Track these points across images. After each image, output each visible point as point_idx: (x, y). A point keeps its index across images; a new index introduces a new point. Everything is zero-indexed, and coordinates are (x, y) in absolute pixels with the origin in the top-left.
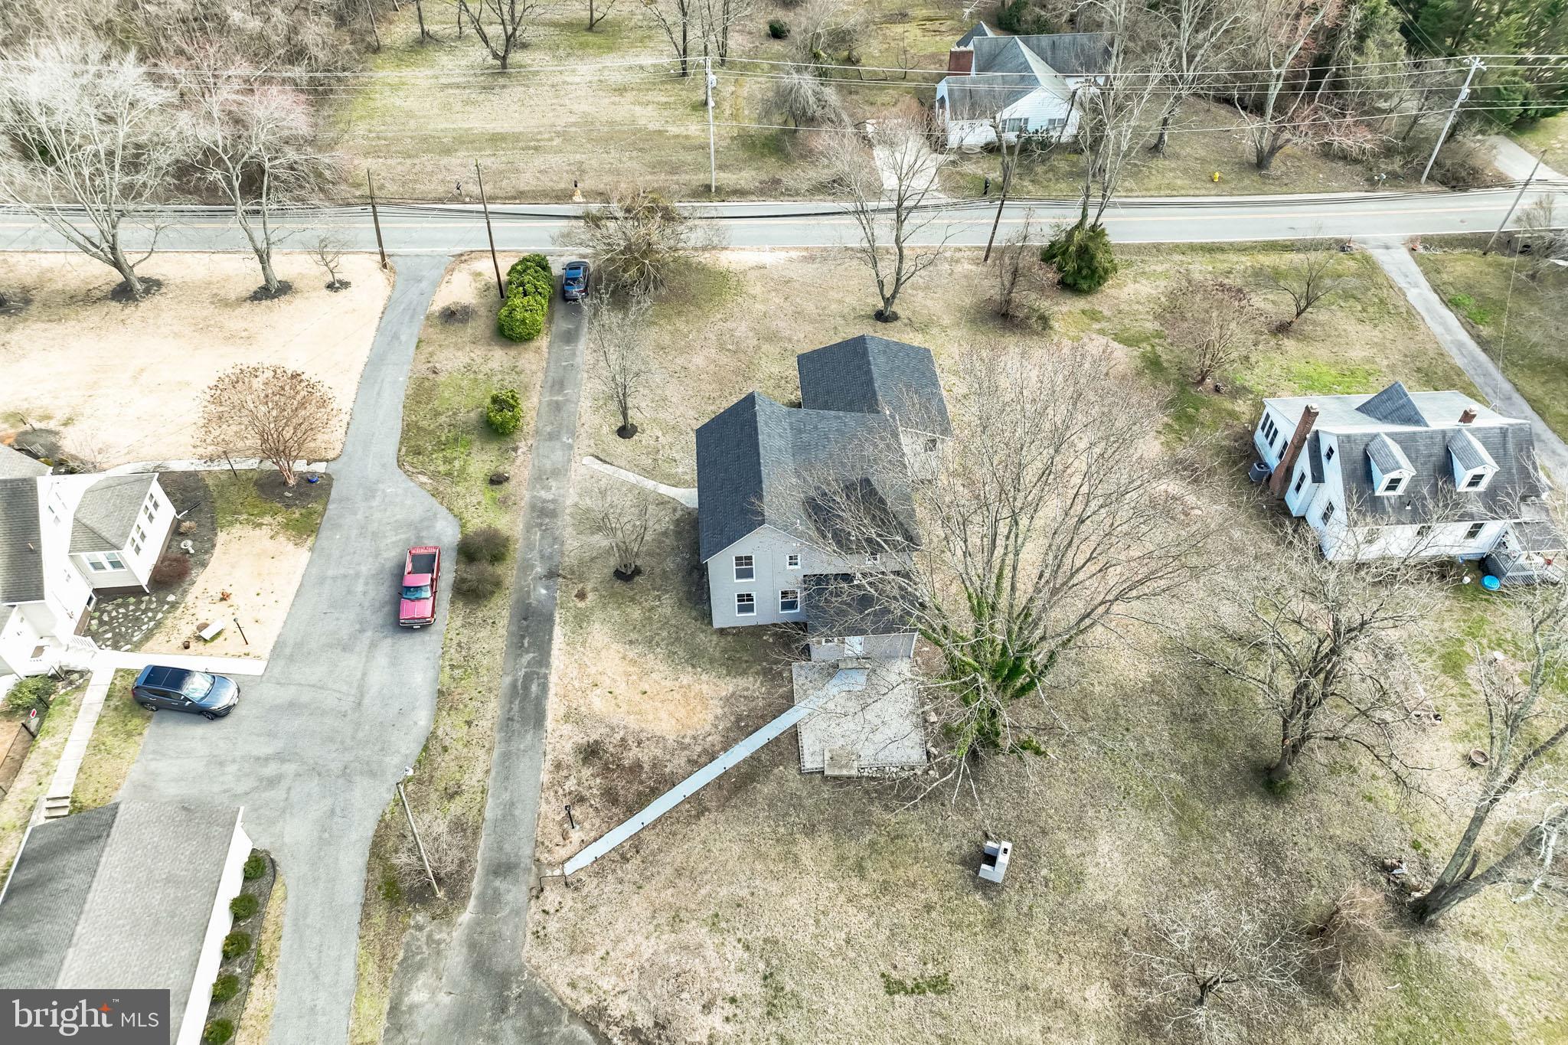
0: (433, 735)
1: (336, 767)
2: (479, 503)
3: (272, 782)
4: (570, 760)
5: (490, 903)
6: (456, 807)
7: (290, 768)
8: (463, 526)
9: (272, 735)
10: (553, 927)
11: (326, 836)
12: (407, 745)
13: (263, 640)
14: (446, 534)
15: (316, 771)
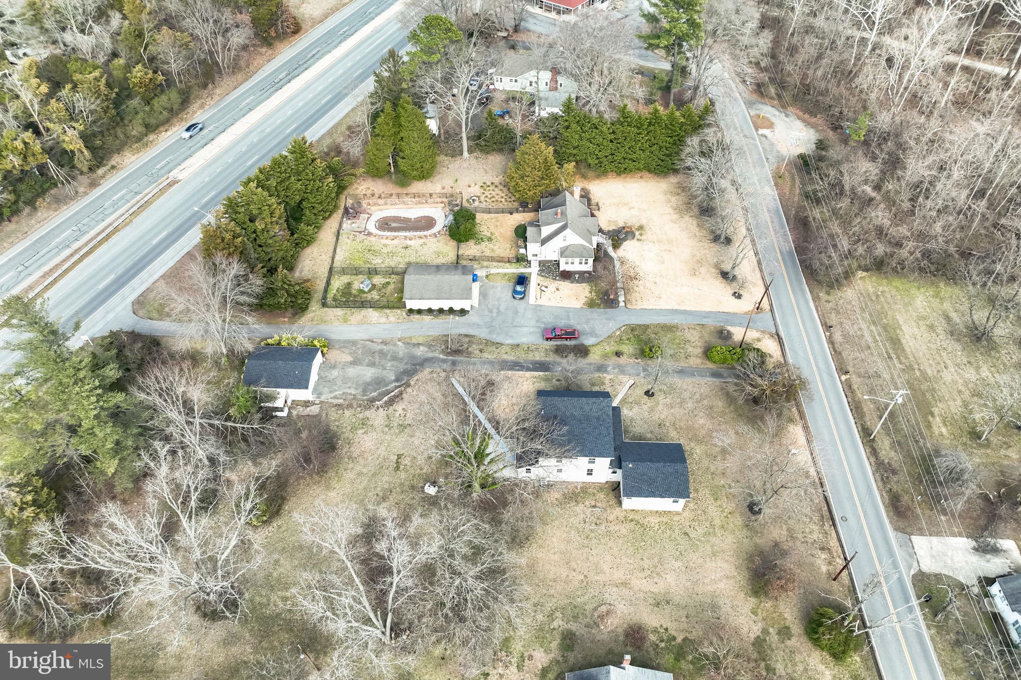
0: (502, 344)
1: (494, 324)
2: (605, 349)
3: (491, 312)
4: (488, 378)
5: (444, 361)
6: (477, 352)
7: (495, 315)
8: (593, 345)
9: (507, 309)
10: (435, 375)
11: (470, 325)
12: (499, 339)
13: (544, 301)
14: (588, 341)
15: (493, 320)
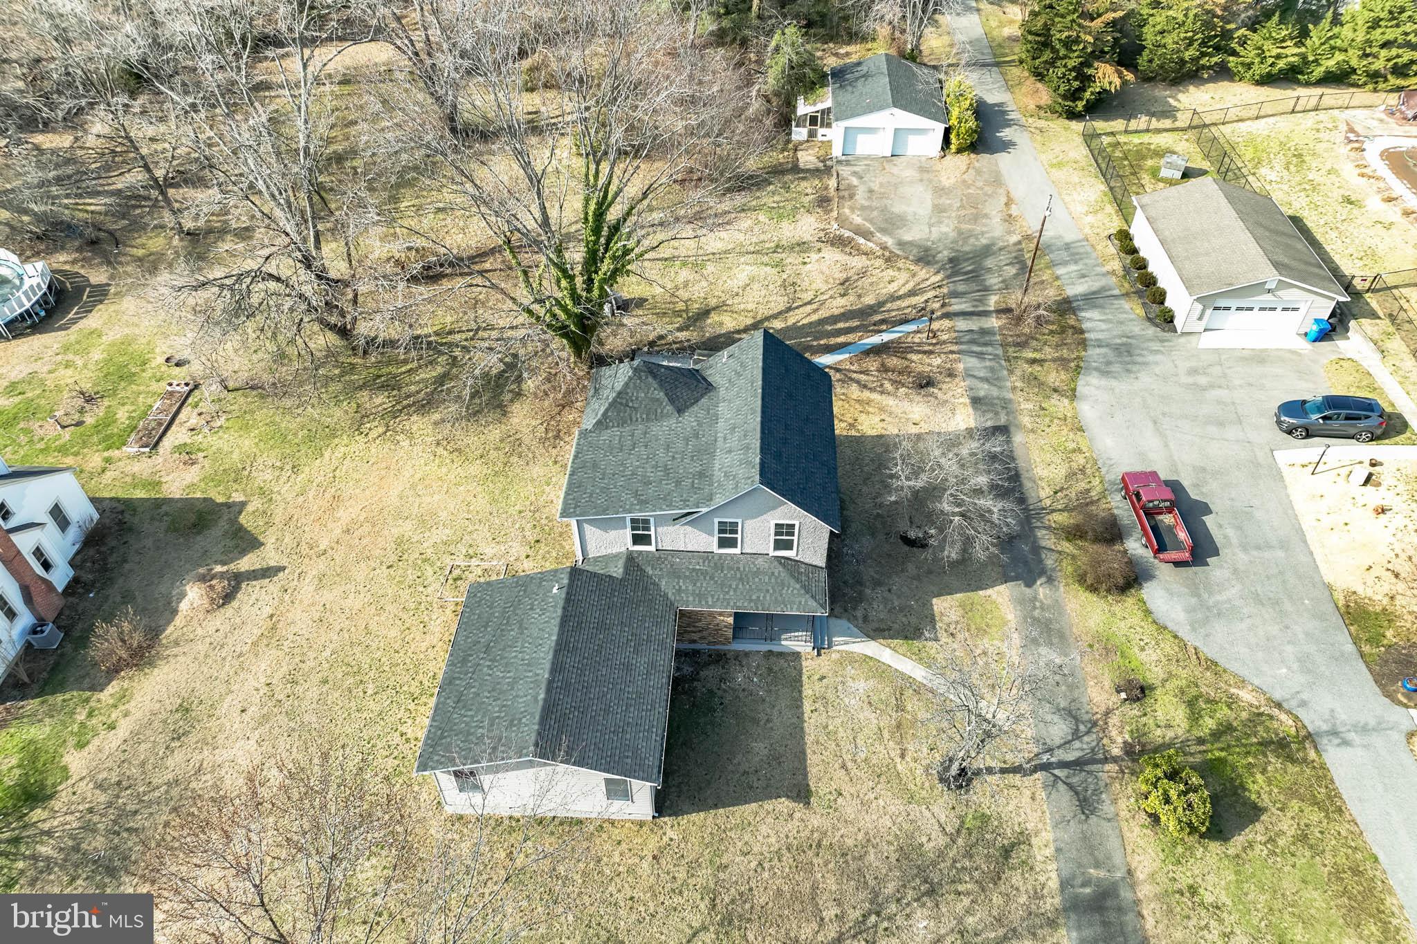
0: (1071, 398)
2: (1143, 649)
3: (1194, 371)
4: (941, 378)
7: (1186, 379)
8: (1148, 612)
12: (1089, 391)
14: (1164, 597)
